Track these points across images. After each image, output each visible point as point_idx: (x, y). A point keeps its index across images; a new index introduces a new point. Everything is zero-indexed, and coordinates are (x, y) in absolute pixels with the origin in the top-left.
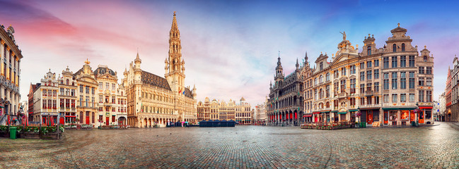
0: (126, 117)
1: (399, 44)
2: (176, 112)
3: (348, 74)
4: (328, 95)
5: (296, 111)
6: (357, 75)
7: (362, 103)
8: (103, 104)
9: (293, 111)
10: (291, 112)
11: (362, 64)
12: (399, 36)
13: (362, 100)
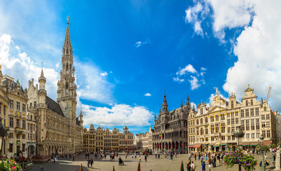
0: (35, 145)
1: (249, 101)
2: (70, 140)
3: (220, 121)
4: (207, 133)
5: (181, 142)
6: (226, 121)
7: (229, 139)
8: (13, 129)
9: (179, 142)
10: (177, 142)
11: (228, 114)
12: (249, 94)
13: (229, 137)
